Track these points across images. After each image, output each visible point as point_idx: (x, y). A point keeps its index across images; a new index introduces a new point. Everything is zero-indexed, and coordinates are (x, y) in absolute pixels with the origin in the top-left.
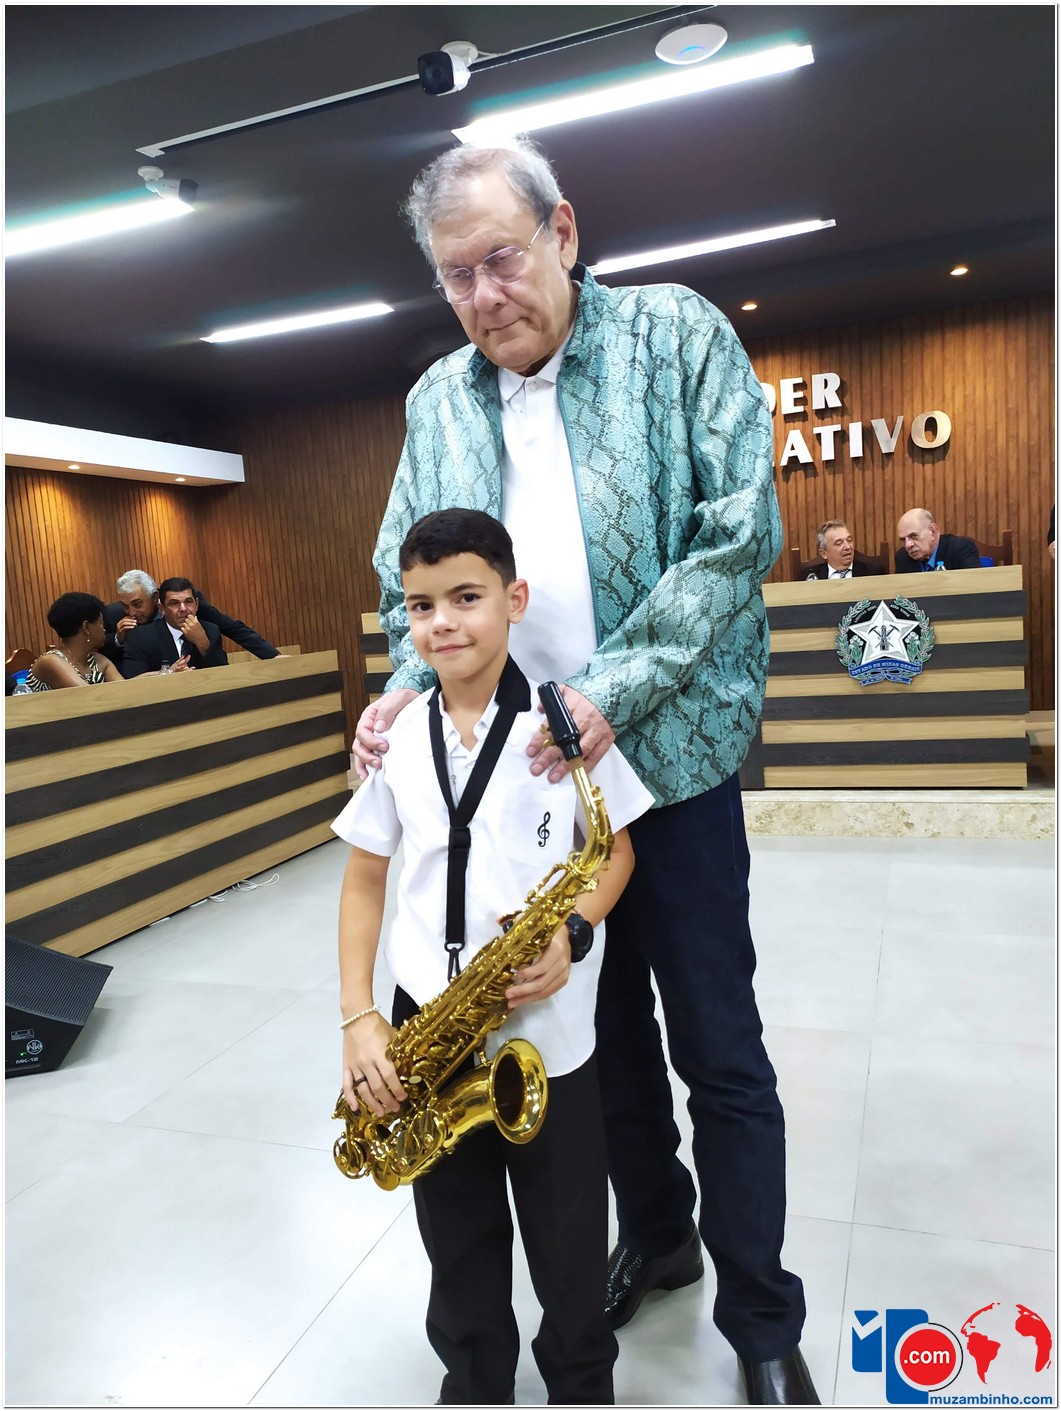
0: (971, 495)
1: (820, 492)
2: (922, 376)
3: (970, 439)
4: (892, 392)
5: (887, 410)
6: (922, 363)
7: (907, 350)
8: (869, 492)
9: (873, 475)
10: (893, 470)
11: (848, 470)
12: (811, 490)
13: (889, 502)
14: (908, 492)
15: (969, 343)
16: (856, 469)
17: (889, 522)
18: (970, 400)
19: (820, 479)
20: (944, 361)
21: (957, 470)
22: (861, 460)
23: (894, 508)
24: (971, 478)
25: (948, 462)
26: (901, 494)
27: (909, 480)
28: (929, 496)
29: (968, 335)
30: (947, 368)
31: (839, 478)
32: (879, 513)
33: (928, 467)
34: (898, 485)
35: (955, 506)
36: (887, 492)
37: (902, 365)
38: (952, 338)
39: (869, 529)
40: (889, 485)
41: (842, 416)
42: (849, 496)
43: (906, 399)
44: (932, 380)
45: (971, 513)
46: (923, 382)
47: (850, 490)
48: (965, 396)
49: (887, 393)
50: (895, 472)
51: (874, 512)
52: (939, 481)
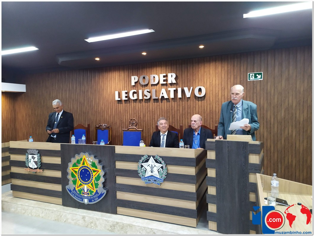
0: (211, 111)
1: (171, 106)
2: (198, 76)
3: (211, 95)
4: (190, 80)
5: (189, 85)
6: (198, 72)
7: (194, 68)
8: (184, 108)
9: (184, 103)
10: (190, 102)
11: (178, 101)
12: (168, 106)
13: (189, 111)
14: (194, 109)
15: (211, 67)
16: (180, 101)
17: (189, 117)
18: (211, 84)
19: (170, 103)
20: (204, 72)
21: (208, 104)
22: (182, 99)
23: (190, 113)
24: (211, 106)
25: (205, 101)
26: (192, 109)
27: (194, 105)
28: (200, 110)
29: (211, 64)
30: (205, 74)
31: (176, 103)
32: (186, 114)
33: (200, 102)
34: (192, 107)
35: (207, 114)
36: (188, 108)
37: (193, 72)
38: (207, 65)
39: (184, 118)
40: (189, 106)
41: (177, 85)
42: (178, 109)
43: (194, 82)
44: (201, 77)
45: (211, 117)
46: (199, 77)
47: (178, 107)
48: (210, 82)
49: (189, 80)
50: (190, 103)
51: (185, 114)
52: (203, 106)
